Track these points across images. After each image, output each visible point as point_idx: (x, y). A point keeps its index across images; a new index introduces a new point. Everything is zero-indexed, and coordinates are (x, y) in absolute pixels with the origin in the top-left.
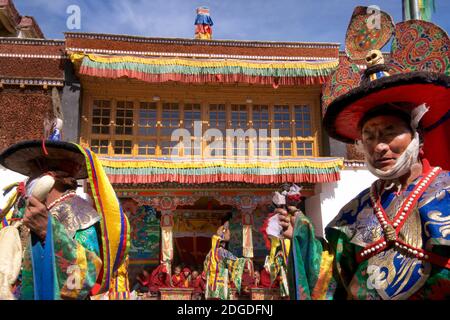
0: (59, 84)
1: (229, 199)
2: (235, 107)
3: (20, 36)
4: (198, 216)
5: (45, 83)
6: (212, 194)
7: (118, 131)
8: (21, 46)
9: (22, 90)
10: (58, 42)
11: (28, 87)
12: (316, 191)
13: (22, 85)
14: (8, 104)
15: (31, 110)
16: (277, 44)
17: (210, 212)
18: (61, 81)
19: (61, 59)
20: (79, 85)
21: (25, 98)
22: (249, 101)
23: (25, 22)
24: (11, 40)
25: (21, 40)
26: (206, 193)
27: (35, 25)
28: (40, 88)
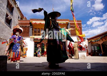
3: (24, 19)
7: (38, 33)
8: (24, 21)
9: (24, 27)
10: (29, 20)
18: (30, 26)
19: (30, 22)
20: (32, 26)
23: (24, 18)
27: (26, 18)
28: (27, 27)
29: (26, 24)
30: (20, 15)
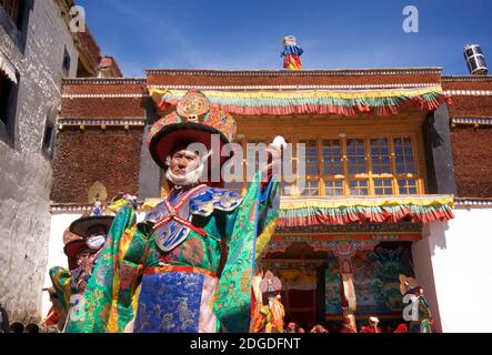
0: (140, 123)
1: (325, 244)
2: (327, 143)
3: (100, 76)
4: (290, 267)
5: (126, 123)
6: (305, 239)
8: (103, 86)
9: (104, 131)
10: (139, 80)
11: (109, 128)
12: (423, 234)
13: (103, 126)
14: (89, 146)
15: (112, 152)
16: (371, 71)
17: (303, 262)
18: (142, 121)
19: (143, 98)
21: (106, 139)
22: (342, 135)
23: (105, 63)
24: (92, 80)
25: (103, 80)
26: (298, 237)
27: (114, 65)
28: (122, 128)
29: (119, 106)
30: (75, 42)
